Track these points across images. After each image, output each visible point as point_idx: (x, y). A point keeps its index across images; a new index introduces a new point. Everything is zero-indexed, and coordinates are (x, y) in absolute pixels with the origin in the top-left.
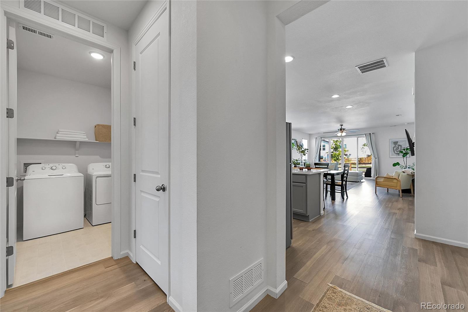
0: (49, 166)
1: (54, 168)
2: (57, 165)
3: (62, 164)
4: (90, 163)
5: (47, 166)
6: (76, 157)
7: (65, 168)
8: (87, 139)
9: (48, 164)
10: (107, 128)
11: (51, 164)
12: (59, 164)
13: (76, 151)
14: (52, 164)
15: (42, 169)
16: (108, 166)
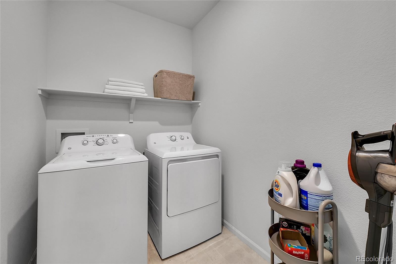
0: (94, 139)
1: (101, 141)
2: (104, 136)
3: (112, 135)
4: (150, 134)
5: (90, 139)
6: (130, 123)
7: (117, 142)
8: (146, 95)
9: (92, 135)
10: (173, 76)
11: (96, 135)
12: (108, 136)
13: (130, 114)
14: (99, 135)
15: (84, 144)
16: (174, 138)
